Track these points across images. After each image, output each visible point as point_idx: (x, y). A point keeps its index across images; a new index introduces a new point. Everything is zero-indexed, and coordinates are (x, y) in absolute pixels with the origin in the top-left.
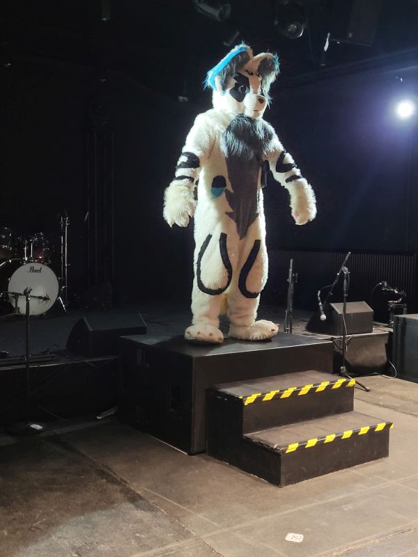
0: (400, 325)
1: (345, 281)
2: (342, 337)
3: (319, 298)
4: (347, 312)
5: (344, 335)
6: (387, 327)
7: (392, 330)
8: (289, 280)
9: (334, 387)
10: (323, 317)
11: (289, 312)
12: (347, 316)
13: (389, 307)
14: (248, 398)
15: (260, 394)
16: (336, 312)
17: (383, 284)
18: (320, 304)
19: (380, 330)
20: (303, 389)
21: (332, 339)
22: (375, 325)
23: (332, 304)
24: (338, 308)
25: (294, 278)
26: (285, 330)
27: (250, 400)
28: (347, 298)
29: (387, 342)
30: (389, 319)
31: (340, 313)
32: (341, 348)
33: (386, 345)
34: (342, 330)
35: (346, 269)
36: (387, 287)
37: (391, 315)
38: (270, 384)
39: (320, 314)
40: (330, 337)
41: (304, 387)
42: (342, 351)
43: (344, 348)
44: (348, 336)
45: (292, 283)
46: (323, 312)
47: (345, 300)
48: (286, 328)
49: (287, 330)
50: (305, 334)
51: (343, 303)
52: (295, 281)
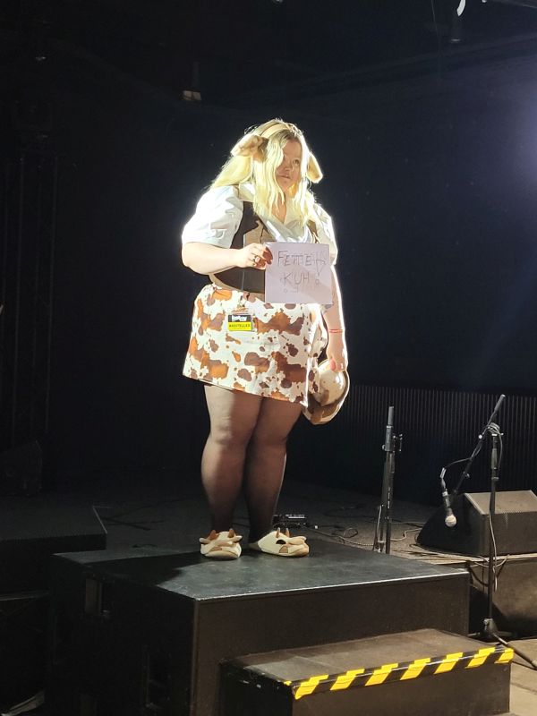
1: (494, 451)
2: (487, 559)
3: (444, 483)
4: (498, 510)
5: (491, 555)
8: (386, 447)
9: (472, 664)
10: (451, 519)
11: (386, 512)
12: (496, 518)
14: (303, 684)
15: (325, 677)
16: (476, 511)
18: (446, 493)
20: (411, 666)
21: (467, 565)
23: (468, 495)
24: (479, 501)
25: (395, 443)
26: (377, 545)
27: (306, 688)
28: (497, 483)
31: (483, 513)
32: (486, 581)
34: (487, 547)
35: (496, 427)
38: (345, 655)
39: (445, 515)
40: (463, 559)
41: (412, 662)
42: (486, 589)
43: (491, 582)
44: (498, 558)
45: (391, 452)
46: (450, 509)
47: (493, 487)
48: (379, 541)
49: (382, 545)
50: (416, 553)
51: (490, 494)
52: (396, 450)
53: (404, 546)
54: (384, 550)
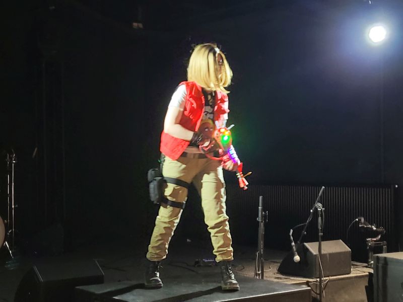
0: (380, 265)
1: (320, 218)
2: (318, 279)
3: (292, 238)
4: (323, 252)
5: (320, 277)
6: (366, 267)
7: (372, 271)
8: (259, 219)
10: (297, 258)
11: (260, 256)
12: (323, 256)
13: (367, 245)
16: (311, 253)
17: (360, 220)
18: (293, 244)
19: (360, 271)
21: (307, 283)
22: (353, 265)
23: (306, 244)
24: (312, 247)
25: (264, 217)
26: (257, 274)
28: (322, 236)
29: (367, 284)
30: (368, 258)
31: (315, 253)
32: (318, 292)
33: (366, 287)
34: (318, 273)
35: (320, 205)
36: (364, 224)
37: (370, 254)
39: (293, 255)
40: (305, 280)
42: (318, 296)
43: (321, 292)
44: (324, 279)
45: (262, 222)
46: (296, 253)
47: (320, 239)
48: (257, 272)
49: (259, 274)
50: (278, 278)
51: (318, 243)
52: (265, 220)
53: (271, 274)
54: (260, 277)
